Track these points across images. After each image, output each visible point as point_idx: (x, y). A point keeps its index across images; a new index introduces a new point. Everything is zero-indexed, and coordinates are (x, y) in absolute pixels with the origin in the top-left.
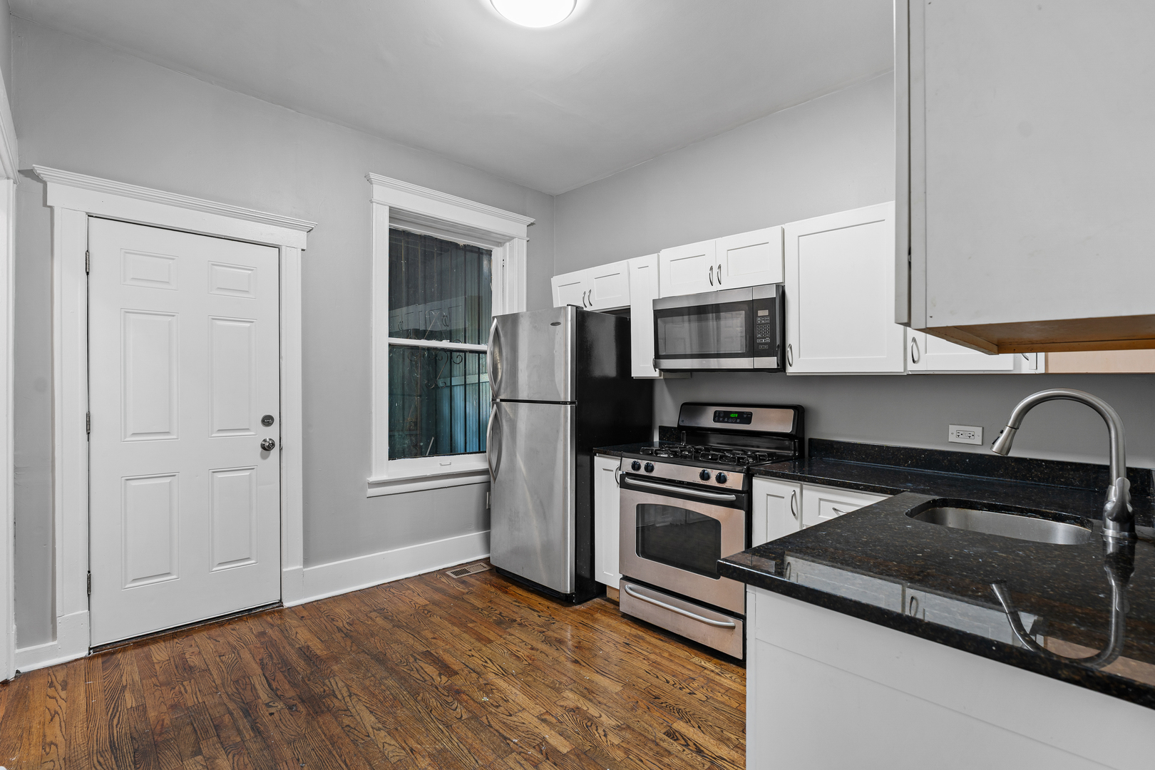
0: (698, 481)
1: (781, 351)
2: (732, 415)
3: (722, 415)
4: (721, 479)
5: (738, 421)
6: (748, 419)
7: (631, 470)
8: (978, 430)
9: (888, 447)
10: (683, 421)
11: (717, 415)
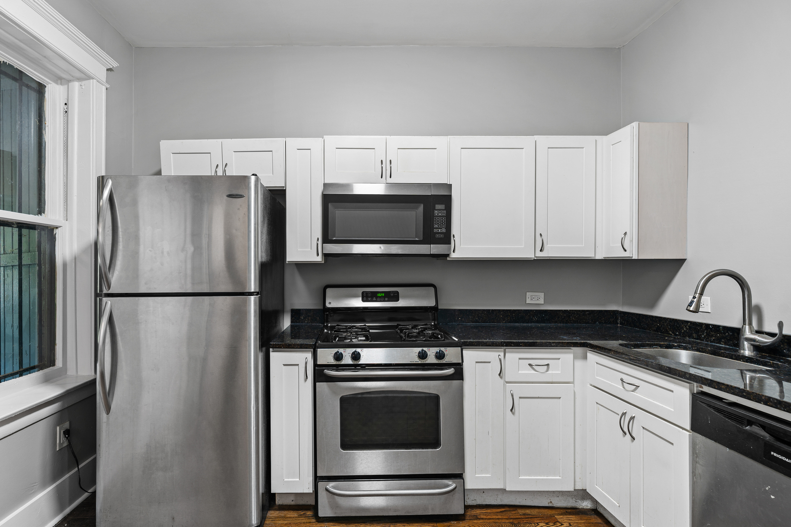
0: (417, 360)
2: (379, 295)
3: (369, 295)
4: (440, 356)
5: (386, 299)
6: (395, 297)
7: (332, 361)
8: (542, 295)
9: (492, 310)
10: (330, 303)
11: (365, 295)
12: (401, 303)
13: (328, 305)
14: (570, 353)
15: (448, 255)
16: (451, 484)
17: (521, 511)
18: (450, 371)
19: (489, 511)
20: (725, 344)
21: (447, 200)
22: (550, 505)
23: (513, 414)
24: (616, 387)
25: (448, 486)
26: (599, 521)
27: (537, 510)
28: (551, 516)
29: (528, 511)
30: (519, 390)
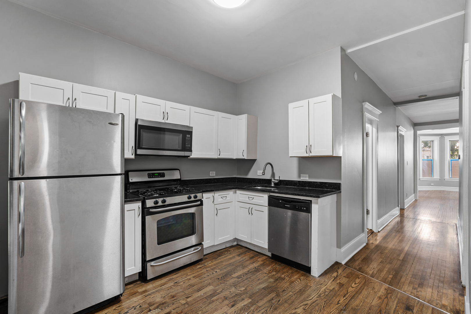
0: (187, 200)
1: (190, 150)
2: (155, 174)
3: (151, 175)
4: (195, 197)
5: (159, 176)
6: (163, 175)
7: (153, 205)
8: (214, 172)
9: (199, 179)
10: (132, 180)
11: (149, 175)
12: (166, 178)
13: (130, 181)
14: (232, 191)
15: (189, 156)
16: (200, 248)
17: (218, 252)
18: (199, 203)
19: (209, 255)
20: (267, 184)
21: (190, 133)
22: (226, 247)
23: (217, 216)
24: (247, 200)
25: (198, 249)
26: (240, 246)
27: (223, 250)
28: (227, 250)
29: (220, 251)
30: (218, 207)
